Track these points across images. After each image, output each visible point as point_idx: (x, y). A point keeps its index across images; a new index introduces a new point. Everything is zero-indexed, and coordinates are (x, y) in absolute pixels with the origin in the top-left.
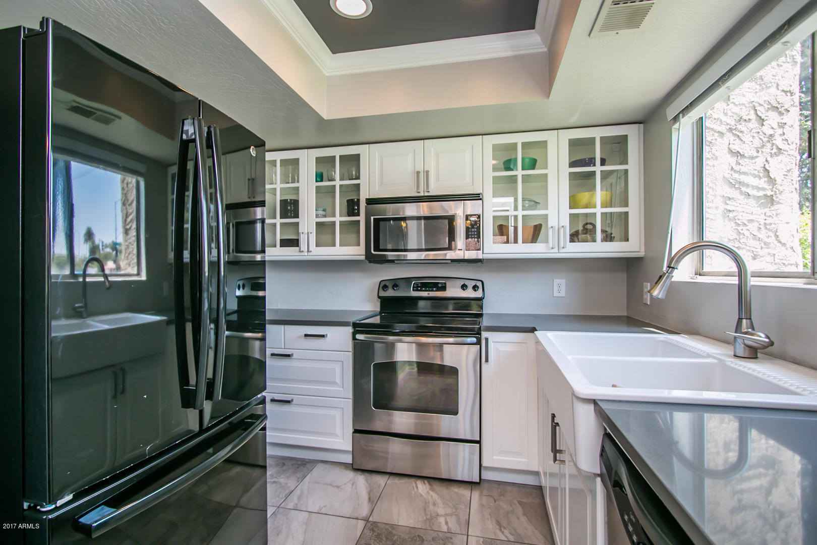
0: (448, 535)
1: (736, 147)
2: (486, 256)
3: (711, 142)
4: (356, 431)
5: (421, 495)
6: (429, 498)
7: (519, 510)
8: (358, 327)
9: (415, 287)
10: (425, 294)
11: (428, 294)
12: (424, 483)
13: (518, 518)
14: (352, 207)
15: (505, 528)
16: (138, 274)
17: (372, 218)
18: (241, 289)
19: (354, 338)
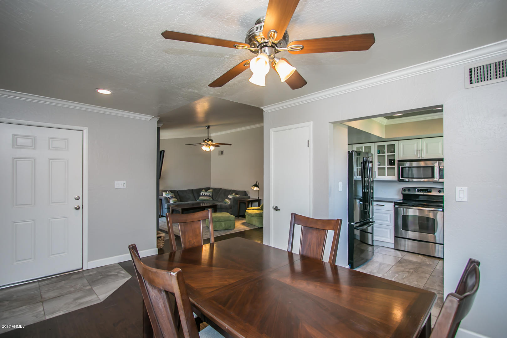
4: (395, 237)
5: (420, 258)
6: (423, 258)
8: (396, 203)
9: (418, 191)
10: (422, 193)
11: (424, 193)
14: (392, 162)
17: (400, 167)
19: (395, 207)
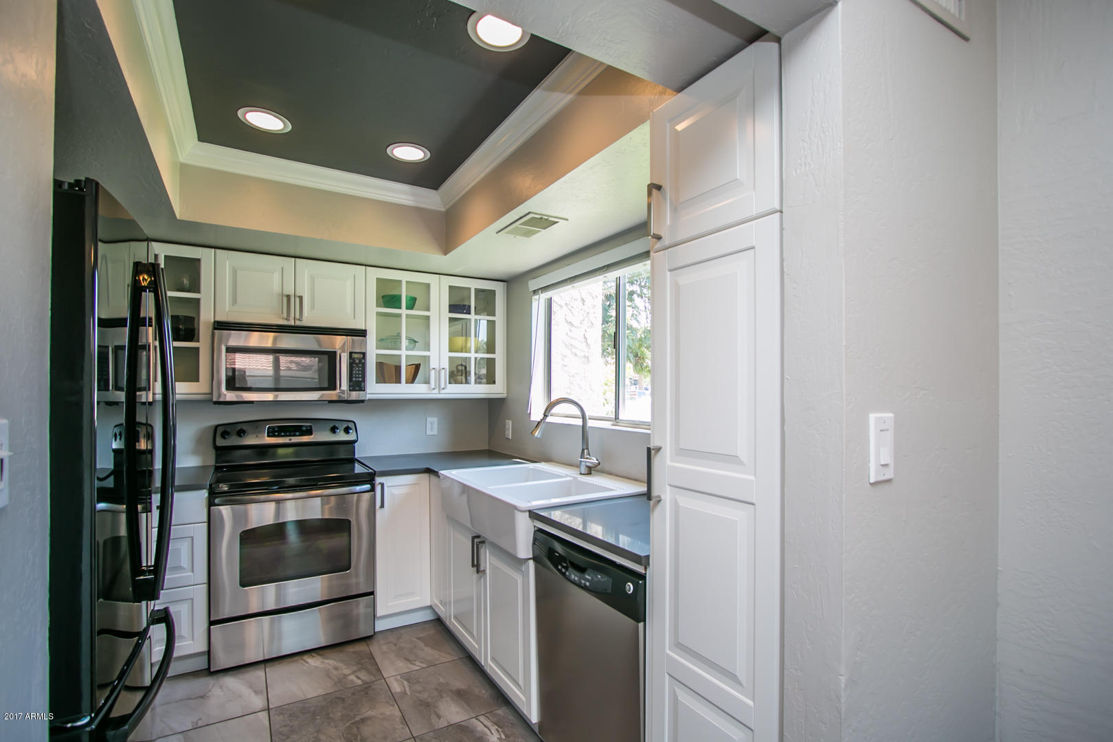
1: (569, 319)
2: (369, 397)
9: (271, 432)
10: (285, 440)
11: (290, 440)
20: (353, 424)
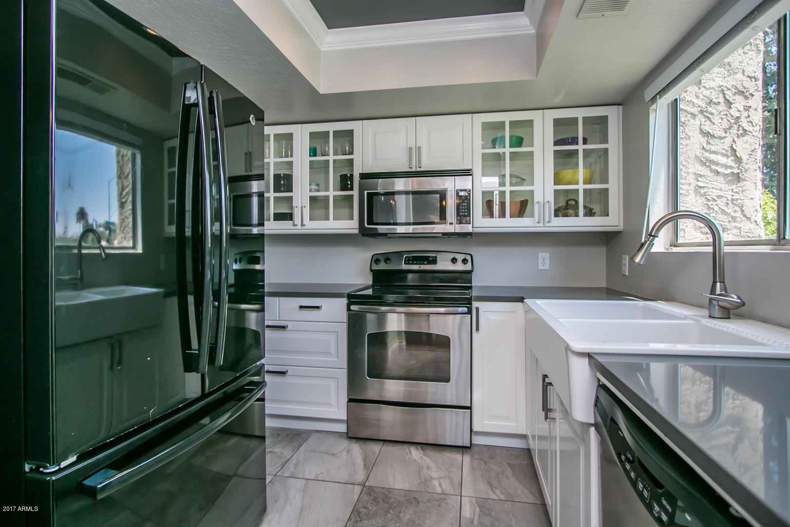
0: (443, 496)
1: (707, 128)
2: (476, 230)
3: (684, 123)
4: (350, 400)
5: (415, 460)
6: (423, 462)
7: (509, 471)
8: (353, 298)
9: (407, 261)
10: (415, 267)
11: (420, 267)
12: (417, 449)
13: (508, 479)
14: (345, 182)
15: (496, 488)
16: (134, 247)
17: (366, 192)
18: (238, 262)
19: (349, 309)
20: (470, 256)
